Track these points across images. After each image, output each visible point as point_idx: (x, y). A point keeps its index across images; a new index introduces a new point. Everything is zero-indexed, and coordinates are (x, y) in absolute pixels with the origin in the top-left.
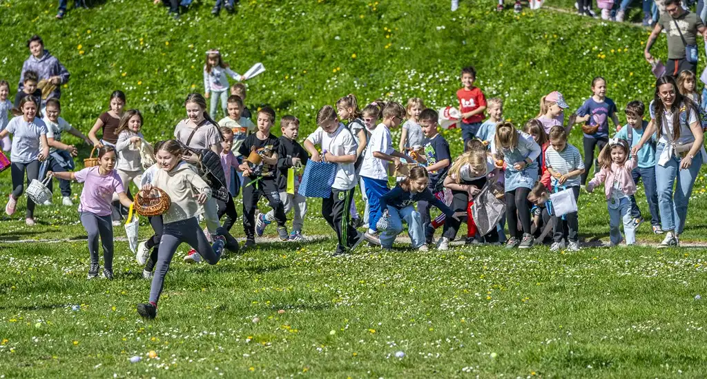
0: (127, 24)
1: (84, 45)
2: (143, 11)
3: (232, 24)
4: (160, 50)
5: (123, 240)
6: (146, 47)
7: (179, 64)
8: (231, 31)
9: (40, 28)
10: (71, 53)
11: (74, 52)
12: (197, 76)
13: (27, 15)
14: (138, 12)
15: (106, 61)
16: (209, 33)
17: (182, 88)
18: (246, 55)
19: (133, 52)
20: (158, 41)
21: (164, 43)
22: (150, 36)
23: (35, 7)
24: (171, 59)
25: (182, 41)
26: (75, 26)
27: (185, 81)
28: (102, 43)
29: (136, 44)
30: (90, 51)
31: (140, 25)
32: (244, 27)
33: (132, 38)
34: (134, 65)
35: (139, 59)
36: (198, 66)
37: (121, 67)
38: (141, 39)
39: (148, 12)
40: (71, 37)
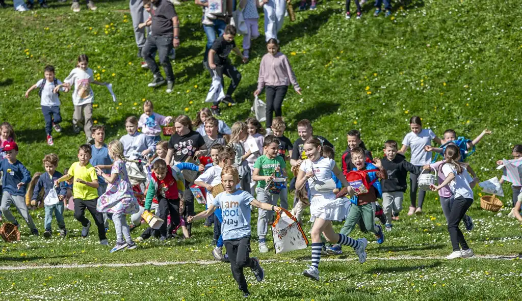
0: (409, 68)
1: (371, 86)
2: (423, 56)
3: (503, 66)
4: (438, 90)
5: (408, 258)
6: (426, 88)
7: (455, 103)
8: (501, 72)
9: (333, 72)
10: (360, 93)
11: (363, 93)
12: (471, 113)
13: (321, 60)
14: (419, 57)
15: (390, 101)
16: (482, 74)
17: (459, 124)
18: (515, 93)
19: (415, 92)
20: (437, 82)
21: (442, 84)
22: (430, 78)
23: (328, 54)
24: (448, 98)
25: (458, 81)
26: (364, 70)
27: (461, 117)
28: (387, 84)
29: (417, 85)
30: (376, 91)
31: (421, 68)
32: (513, 69)
33: (414, 80)
34: (416, 104)
35: (419, 98)
36: (472, 104)
37: (404, 106)
38: (422, 81)
39: (427, 57)
40: (360, 79)
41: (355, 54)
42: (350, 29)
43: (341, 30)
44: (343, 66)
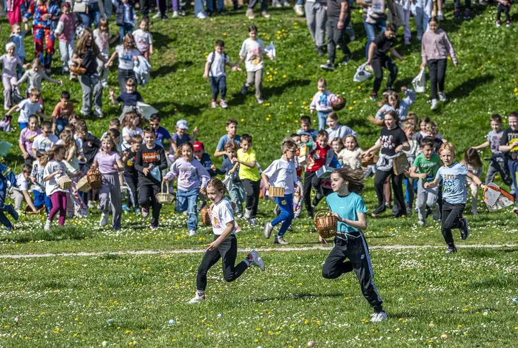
41: (504, 59)
42: (500, 36)
43: (492, 36)
44: (494, 69)
